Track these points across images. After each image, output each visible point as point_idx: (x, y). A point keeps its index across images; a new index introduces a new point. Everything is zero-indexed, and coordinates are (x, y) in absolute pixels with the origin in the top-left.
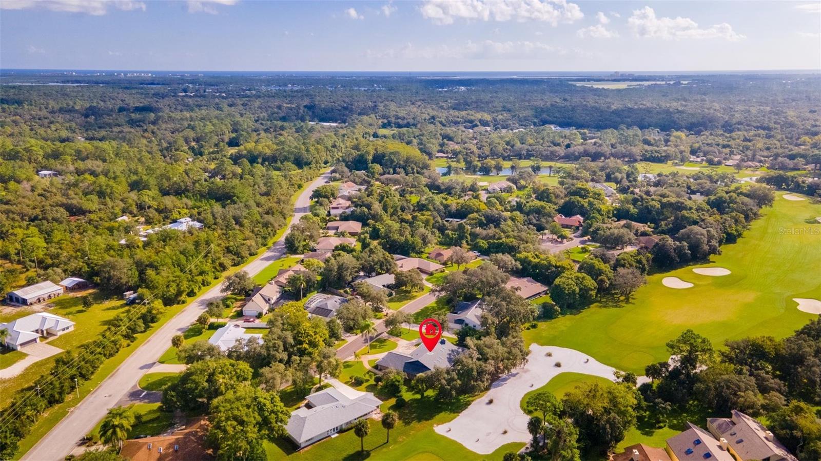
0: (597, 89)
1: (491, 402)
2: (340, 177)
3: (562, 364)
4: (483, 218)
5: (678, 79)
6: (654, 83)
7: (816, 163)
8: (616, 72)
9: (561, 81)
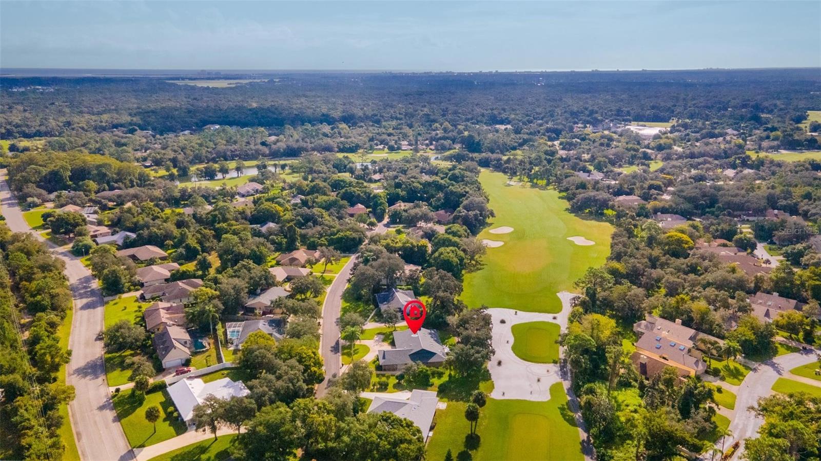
0: (214, 89)
1: (499, 363)
2: (40, 201)
3: (506, 321)
4: (299, 218)
5: (270, 76)
6: (251, 81)
7: (463, 144)
8: (202, 71)
9: (159, 79)
